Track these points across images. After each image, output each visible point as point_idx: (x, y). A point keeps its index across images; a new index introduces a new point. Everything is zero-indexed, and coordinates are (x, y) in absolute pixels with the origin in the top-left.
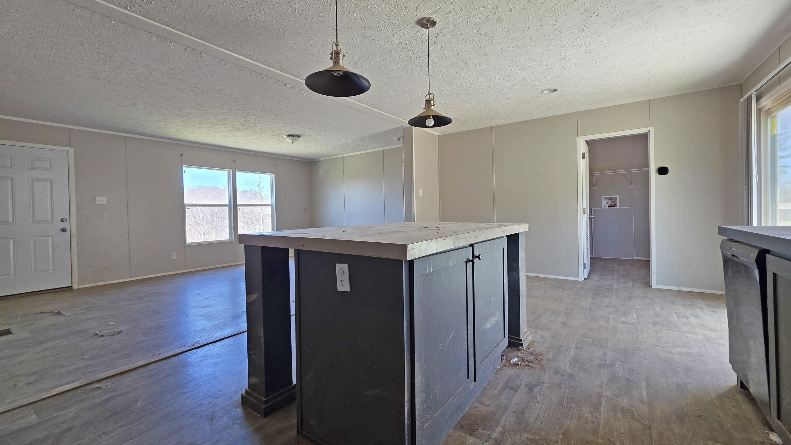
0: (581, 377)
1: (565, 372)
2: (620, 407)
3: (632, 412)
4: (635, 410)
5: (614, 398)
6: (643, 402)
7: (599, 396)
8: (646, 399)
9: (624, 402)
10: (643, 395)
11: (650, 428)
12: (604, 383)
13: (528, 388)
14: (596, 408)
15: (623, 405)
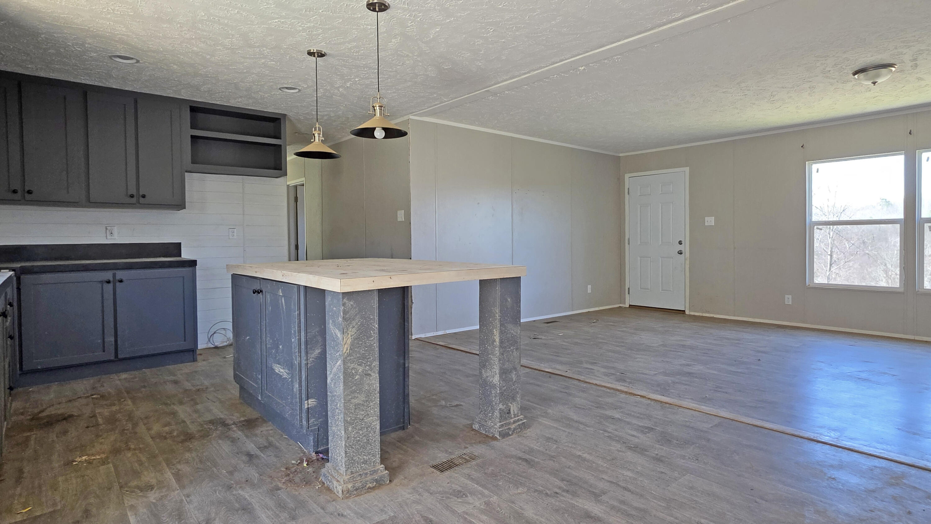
0: (217, 494)
1: (241, 487)
2: (155, 488)
3: (141, 491)
4: (139, 494)
5: (166, 493)
6: (132, 507)
7: (183, 487)
8: (129, 514)
9: (153, 496)
10: (134, 517)
11: (121, 487)
12: (187, 503)
13: (253, 455)
14: (178, 477)
15: (153, 491)
